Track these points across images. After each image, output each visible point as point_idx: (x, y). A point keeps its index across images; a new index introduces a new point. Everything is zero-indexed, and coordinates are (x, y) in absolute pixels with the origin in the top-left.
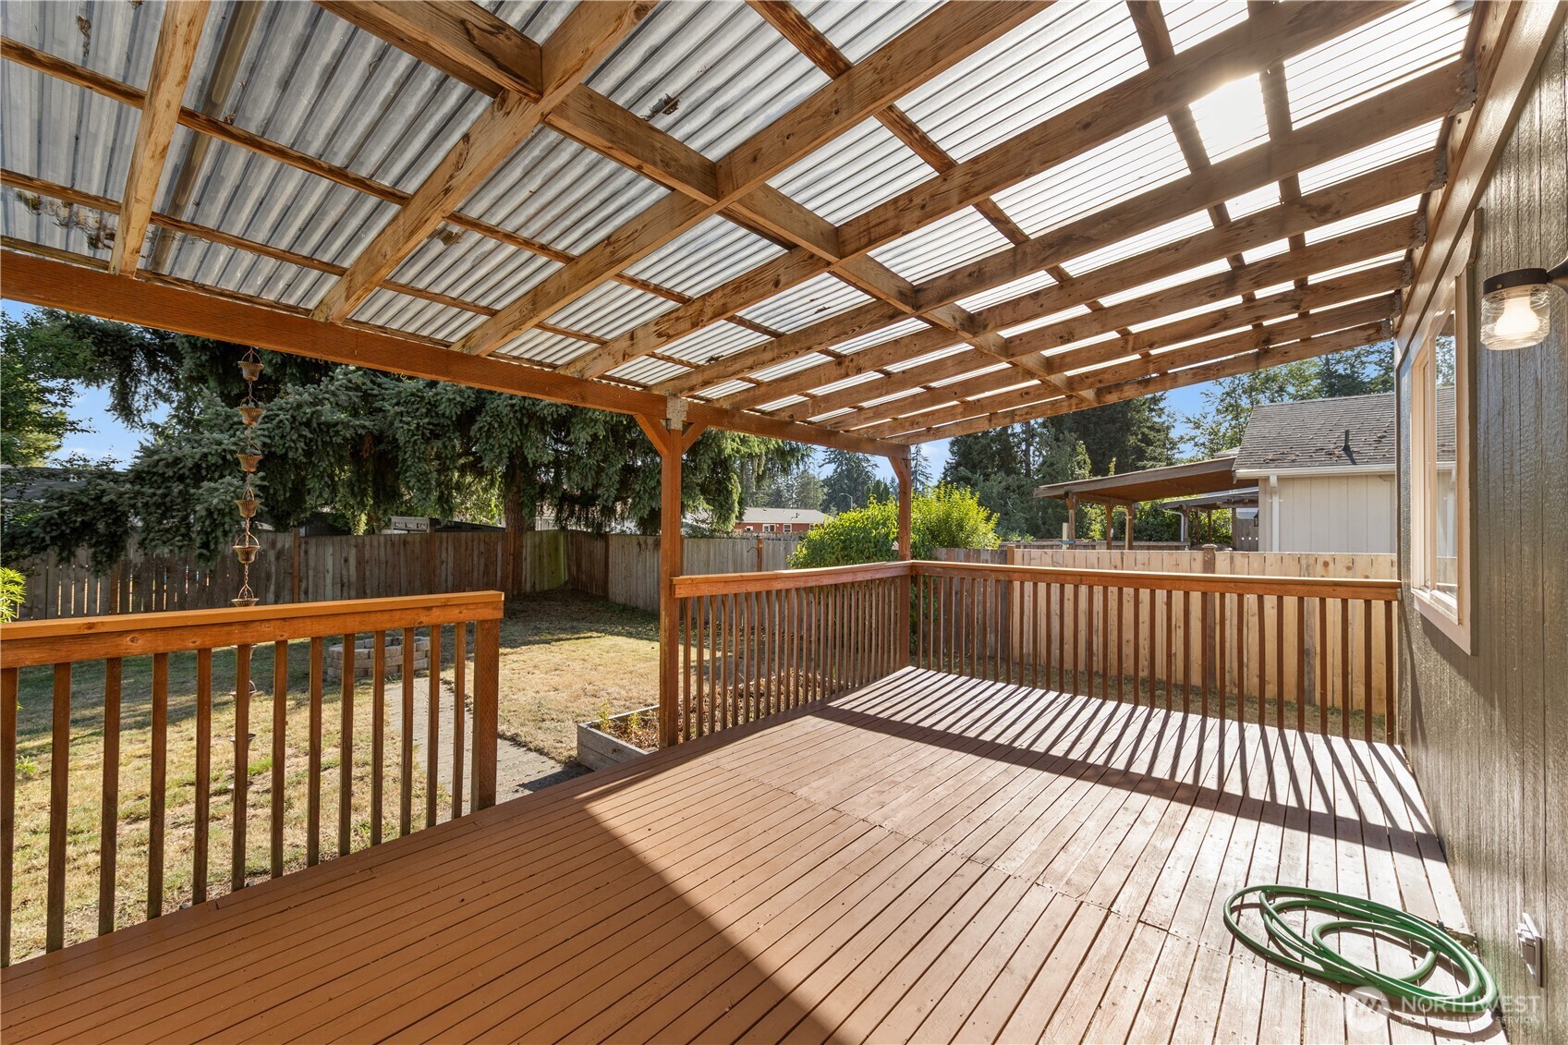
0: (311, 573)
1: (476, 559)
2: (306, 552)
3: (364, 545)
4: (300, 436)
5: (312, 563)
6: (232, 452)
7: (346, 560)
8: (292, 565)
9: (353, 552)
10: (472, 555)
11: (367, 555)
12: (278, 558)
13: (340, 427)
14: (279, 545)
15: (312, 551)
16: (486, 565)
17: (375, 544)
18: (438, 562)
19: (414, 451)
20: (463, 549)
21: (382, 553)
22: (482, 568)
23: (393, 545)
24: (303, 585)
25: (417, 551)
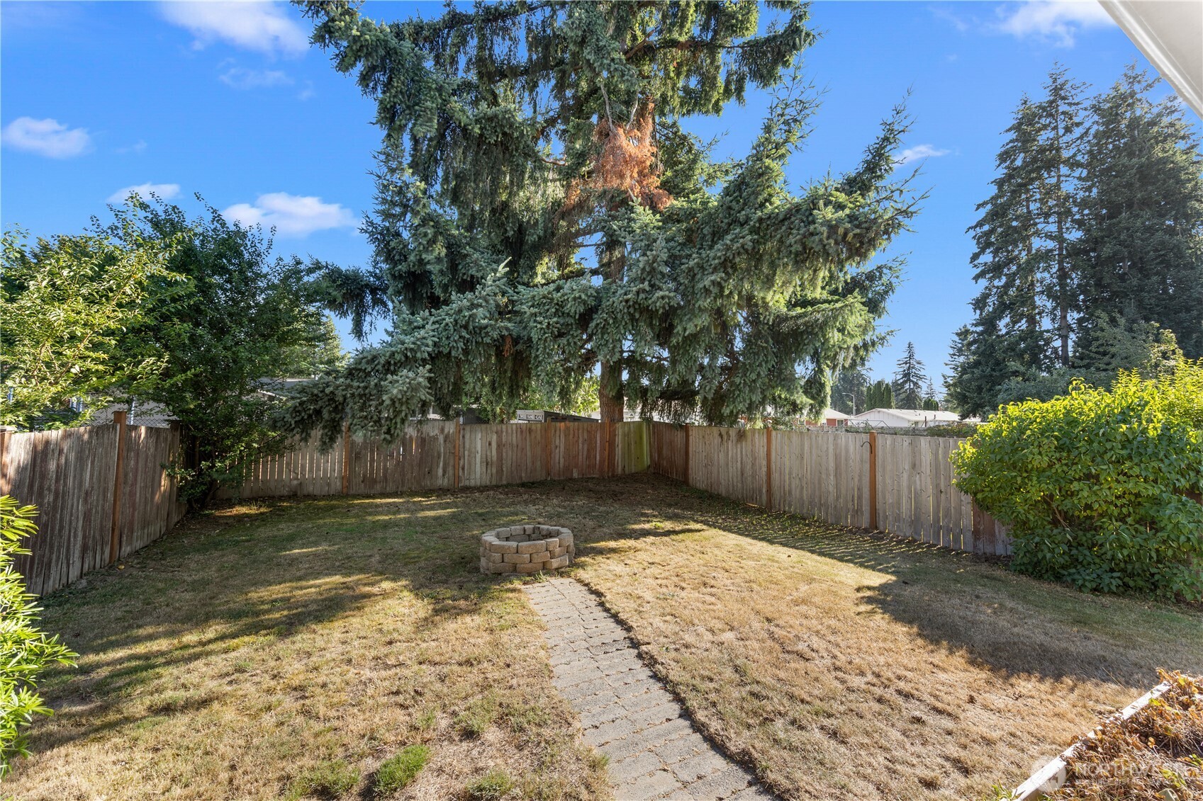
0: (466, 453)
1: (581, 445)
2: (463, 437)
3: (502, 432)
4: (460, 337)
5: (467, 445)
6: (411, 350)
7: (490, 444)
8: (454, 447)
9: (495, 437)
10: (577, 441)
11: (504, 440)
12: (445, 441)
13: (489, 329)
14: (446, 431)
15: (467, 436)
16: (588, 450)
17: (510, 431)
18: (553, 446)
19: (545, 348)
20: (571, 436)
21: (514, 439)
22: (585, 453)
23: (522, 432)
24: (462, 462)
25: (539, 437)
